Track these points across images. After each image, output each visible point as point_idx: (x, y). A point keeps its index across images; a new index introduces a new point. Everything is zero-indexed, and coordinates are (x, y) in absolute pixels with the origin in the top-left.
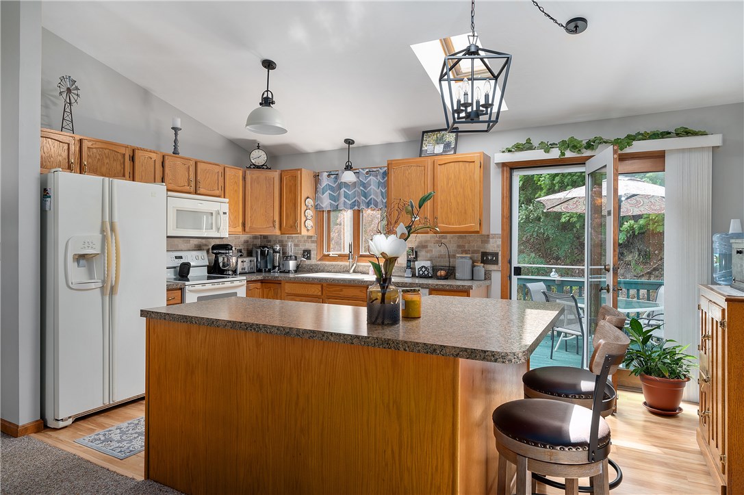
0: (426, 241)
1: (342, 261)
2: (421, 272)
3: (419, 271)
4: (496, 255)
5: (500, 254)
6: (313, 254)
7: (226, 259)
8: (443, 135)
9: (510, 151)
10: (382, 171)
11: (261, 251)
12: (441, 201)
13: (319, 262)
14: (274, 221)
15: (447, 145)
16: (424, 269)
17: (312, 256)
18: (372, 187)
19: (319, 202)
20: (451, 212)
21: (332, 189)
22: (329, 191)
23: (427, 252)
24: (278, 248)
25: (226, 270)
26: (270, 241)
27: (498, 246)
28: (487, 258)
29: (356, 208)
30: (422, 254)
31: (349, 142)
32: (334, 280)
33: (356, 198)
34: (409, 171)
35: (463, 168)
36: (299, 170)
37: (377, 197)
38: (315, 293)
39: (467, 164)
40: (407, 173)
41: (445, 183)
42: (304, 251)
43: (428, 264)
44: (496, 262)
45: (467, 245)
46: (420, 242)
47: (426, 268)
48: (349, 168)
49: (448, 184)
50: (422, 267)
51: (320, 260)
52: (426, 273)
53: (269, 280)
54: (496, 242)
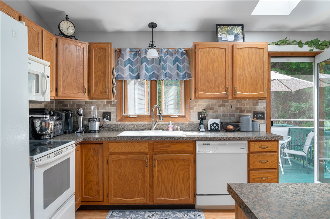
0: (213, 104)
1: (141, 121)
2: (213, 127)
3: (211, 127)
4: (263, 113)
5: (265, 113)
6: (113, 116)
7: (43, 124)
8: (232, 29)
9: (277, 44)
10: (181, 51)
11: (66, 115)
12: (239, 75)
13: (119, 123)
14: (84, 87)
15: (236, 36)
16: (215, 125)
17: (112, 117)
18: (168, 63)
19: (119, 73)
20: (246, 83)
21: (131, 63)
22: (129, 65)
23: (213, 112)
24: (81, 111)
25: (43, 135)
26: (67, 106)
27: (264, 108)
28: (257, 116)
29: (154, 79)
30: (210, 113)
31: (153, 25)
32: (162, 138)
33: (154, 71)
34: (213, 51)
35: (255, 52)
36: (108, 43)
37: (171, 71)
38: (142, 150)
39: (258, 50)
40: (211, 53)
41: (242, 62)
42: (104, 114)
43: (218, 121)
44: (263, 118)
45: (243, 107)
46: (208, 105)
47: (217, 124)
48: (152, 46)
49: (244, 63)
50: (214, 123)
51: (120, 120)
52: (217, 127)
53: (91, 141)
54: (263, 105)
